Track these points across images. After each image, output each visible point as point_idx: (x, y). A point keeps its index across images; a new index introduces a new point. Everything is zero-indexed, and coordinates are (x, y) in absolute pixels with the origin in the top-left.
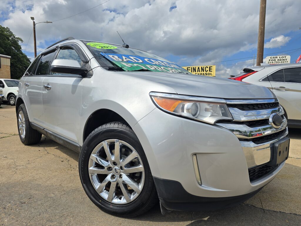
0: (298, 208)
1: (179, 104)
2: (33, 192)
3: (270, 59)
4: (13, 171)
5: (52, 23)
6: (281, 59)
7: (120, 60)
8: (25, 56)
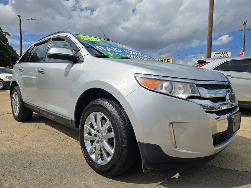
0: (248, 167)
1: (158, 84)
2: (32, 159)
3: (215, 54)
4: (11, 143)
5: (36, 20)
6: (224, 54)
7: (105, 50)
8: (12, 48)
